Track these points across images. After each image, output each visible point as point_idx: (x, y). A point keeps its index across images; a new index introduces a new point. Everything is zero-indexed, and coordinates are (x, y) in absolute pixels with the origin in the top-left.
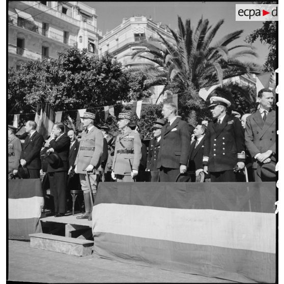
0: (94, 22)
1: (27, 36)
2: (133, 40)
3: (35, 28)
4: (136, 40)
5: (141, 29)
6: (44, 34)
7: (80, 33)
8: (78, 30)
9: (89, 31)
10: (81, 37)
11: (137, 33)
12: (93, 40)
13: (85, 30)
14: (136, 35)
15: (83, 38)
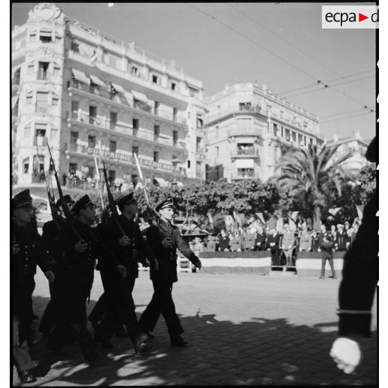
0: (200, 95)
1: (141, 116)
2: (237, 109)
3: (148, 109)
4: (241, 109)
5: (247, 97)
6: (156, 112)
7: (189, 109)
8: (186, 106)
9: (197, 106)
10: (189, 113)
11: (243, 102)
12: (200, 115)
13: (193, 105)
14: (242, 104)
15: (191, 114)
